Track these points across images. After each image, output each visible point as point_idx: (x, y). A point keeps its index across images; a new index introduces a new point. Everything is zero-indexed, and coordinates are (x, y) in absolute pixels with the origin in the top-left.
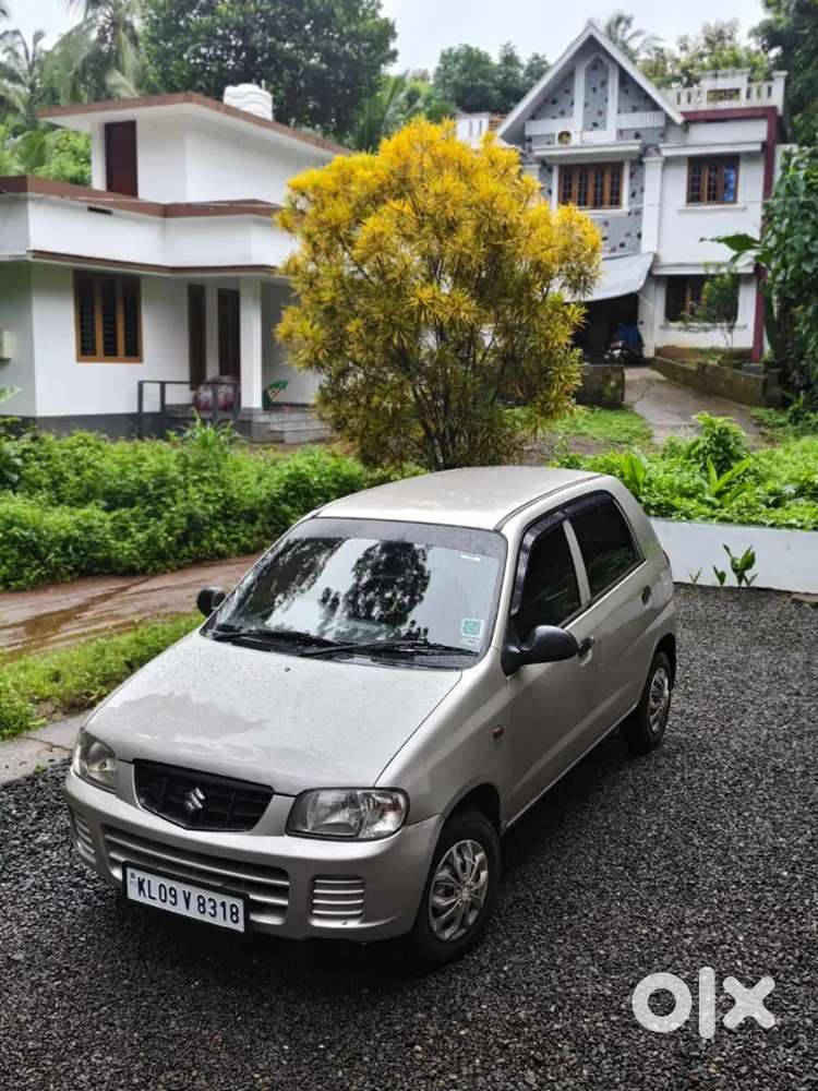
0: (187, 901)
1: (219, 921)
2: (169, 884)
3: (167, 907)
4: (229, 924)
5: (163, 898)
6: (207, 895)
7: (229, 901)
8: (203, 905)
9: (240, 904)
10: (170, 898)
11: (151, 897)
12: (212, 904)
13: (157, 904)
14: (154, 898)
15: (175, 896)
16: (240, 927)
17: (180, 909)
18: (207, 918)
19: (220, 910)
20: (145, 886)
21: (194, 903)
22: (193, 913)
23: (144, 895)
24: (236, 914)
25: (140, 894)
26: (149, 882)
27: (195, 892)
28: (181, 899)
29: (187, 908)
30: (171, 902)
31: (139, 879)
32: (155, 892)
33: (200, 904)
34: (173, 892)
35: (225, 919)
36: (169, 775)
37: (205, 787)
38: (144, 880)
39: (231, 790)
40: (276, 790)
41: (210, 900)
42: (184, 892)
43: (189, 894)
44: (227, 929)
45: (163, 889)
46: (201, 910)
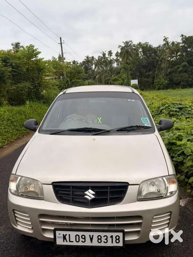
0: (91, 239)
1: (109, 244)
2: (80, 234)
3: (80, 244)
4: (115, 244)
5: (78, 240)
6: (102, 234)
7: (114, 234)
8: (100, 239)
9: (121, 235)
10: (81, 239)
11: (70, 241)
12: (106, 238)
13: (75, 244)
14: (72, 242)
15: (85, 238)
16: (121, 244)
17: (88, 243)
18: (102, 244)
19: (109, 239)
20: (67, 237)
21: (95, 239)
22: (95, 243)
23: (67, 241)
24: (119, 239)
25: (64, 241)
26: (69, 235)
27: (96, 234)
28: (88, 239)
29: (91, 242)
30: (82, 241)
31: (63, 234)
32: (73, 239)
33: (99, 239)
34: (83, 237)
35: (112, 242)
36: (73, 187)
37: (93, 188)
38: (66, 235)
39: (106, 187)
40: (130, 183)
41: (104, 236)
42: (90, 236)
43: (93, 236)
44: (113, 246)
45: (77, 237)
46: (99, 241)
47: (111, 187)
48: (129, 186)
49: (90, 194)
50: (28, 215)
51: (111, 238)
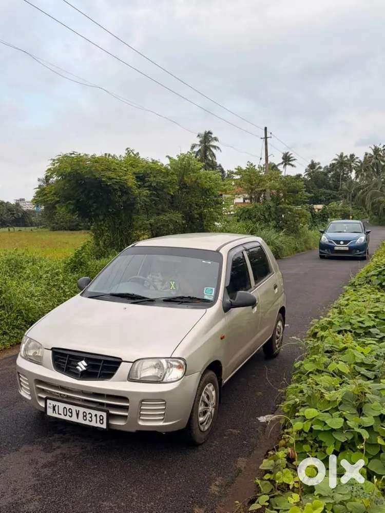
0: (78, 415)
1: (93, 424)
2: (68, 406)
3: (67, 418)
4: (98, 425)
5: (65, 414)
6: (88, 411)
7: (99, 413)
8: (86, 416)
9: (104, 414)
10: (68, 413)
11: (59, 414)
12: (90, 416)
13: (62, 417)
14: (61, 414)
15: (71, 413)
16: (104, 426)
17: (74, 419)
18: (87, 423)
19: (94, 418)
20: (56, 408)
21: (81, 415)
22: (80, 420)
23: (56, 413)
24: (102, 420)
25: (53, 412)
26: (58, 406)
27: (82, 410)
28: (74, 414)
29: (78, 418)
31: (53, 405)
32: (61, 411)
33: (84, 416)
34: (70, 411)
35: (96, 422)
36: (69, 355)
37: (87, 360)
38: (56, 405)
39: (100, 361)
40: (123, 360)
41: (89, 414)
42: (76, 410)
43: (79, 411)
44: (97, 427)
45: (65, 409)
46: (85, 418)
47: (106, 361)
48: (122, 363)
49: (82, 365)
50: (28, 380)
51: (95, 417)
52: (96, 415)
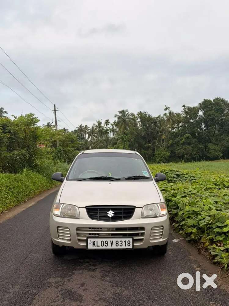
0: (112, 244)
1: (124, 247)
2: (104, 240)
3: (104, 247)
4: (127, 247)
5: (102, 245)
6: (119, 240)
7: (127, 240)
8: (118, 243)
9: (131, 240)
10: (105, 244)
11: (97, 246)
12: (121, 242)
13: (101, 247)
14: (99, 246)
15: (107, 243)
16: (131, 247)
17: (109, 247)
18: (119, 247)
19: (124, 243)
20: (96, 243)
21: (114, 244)
22: (114, 247)
23: (95, 246)
24: (130, 243)
25: (93, 246)
26: (97, 241)
27: (115, 240)
28: (109, 244)
29: (112, 246)
30: (105, 246)
31: (93, 241)
32: (99, 244)
33: (116, 244)
34: (106, 242)
35: (125, 246)
36: (99, 209)
37: (113, 210)
38: (95, 241)
39: (121, 209)
40: (136, 206)
41: (120, 241)
42: (111, 241)
43: (113, 241)
44: (126, 249)
45: (102, 242)
46: (117, 245)
47: (125, 209)
48: (136, 208)
49: (111, 214)
50: (69, 230)
52: (125, 242)
